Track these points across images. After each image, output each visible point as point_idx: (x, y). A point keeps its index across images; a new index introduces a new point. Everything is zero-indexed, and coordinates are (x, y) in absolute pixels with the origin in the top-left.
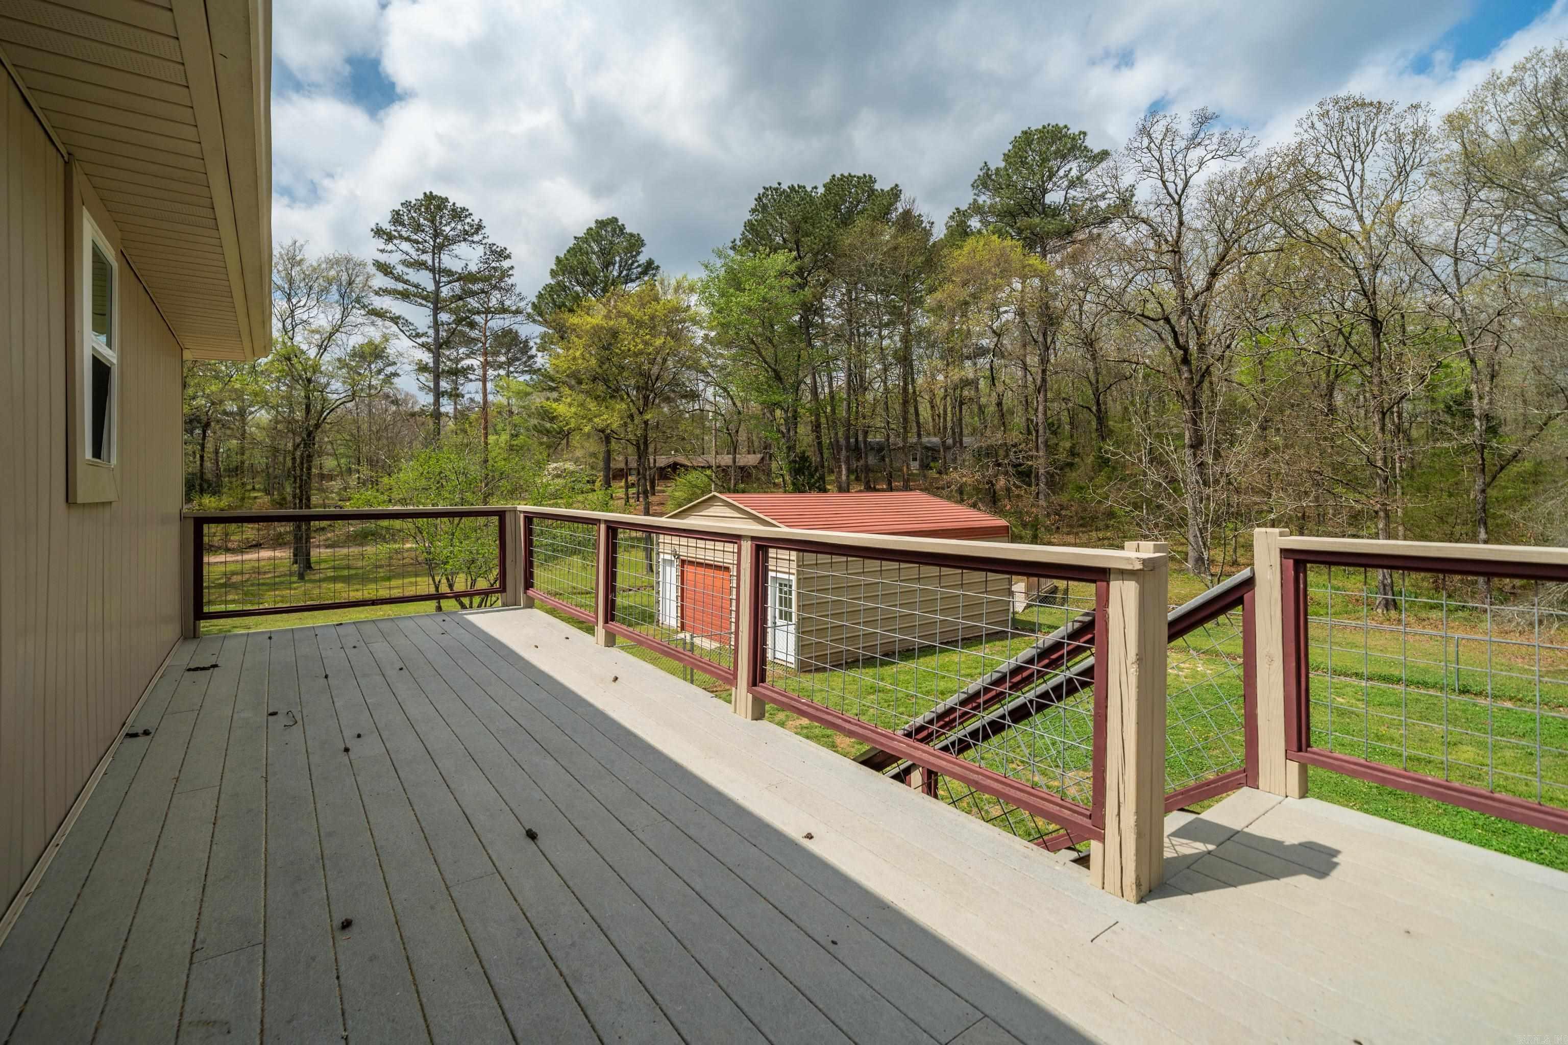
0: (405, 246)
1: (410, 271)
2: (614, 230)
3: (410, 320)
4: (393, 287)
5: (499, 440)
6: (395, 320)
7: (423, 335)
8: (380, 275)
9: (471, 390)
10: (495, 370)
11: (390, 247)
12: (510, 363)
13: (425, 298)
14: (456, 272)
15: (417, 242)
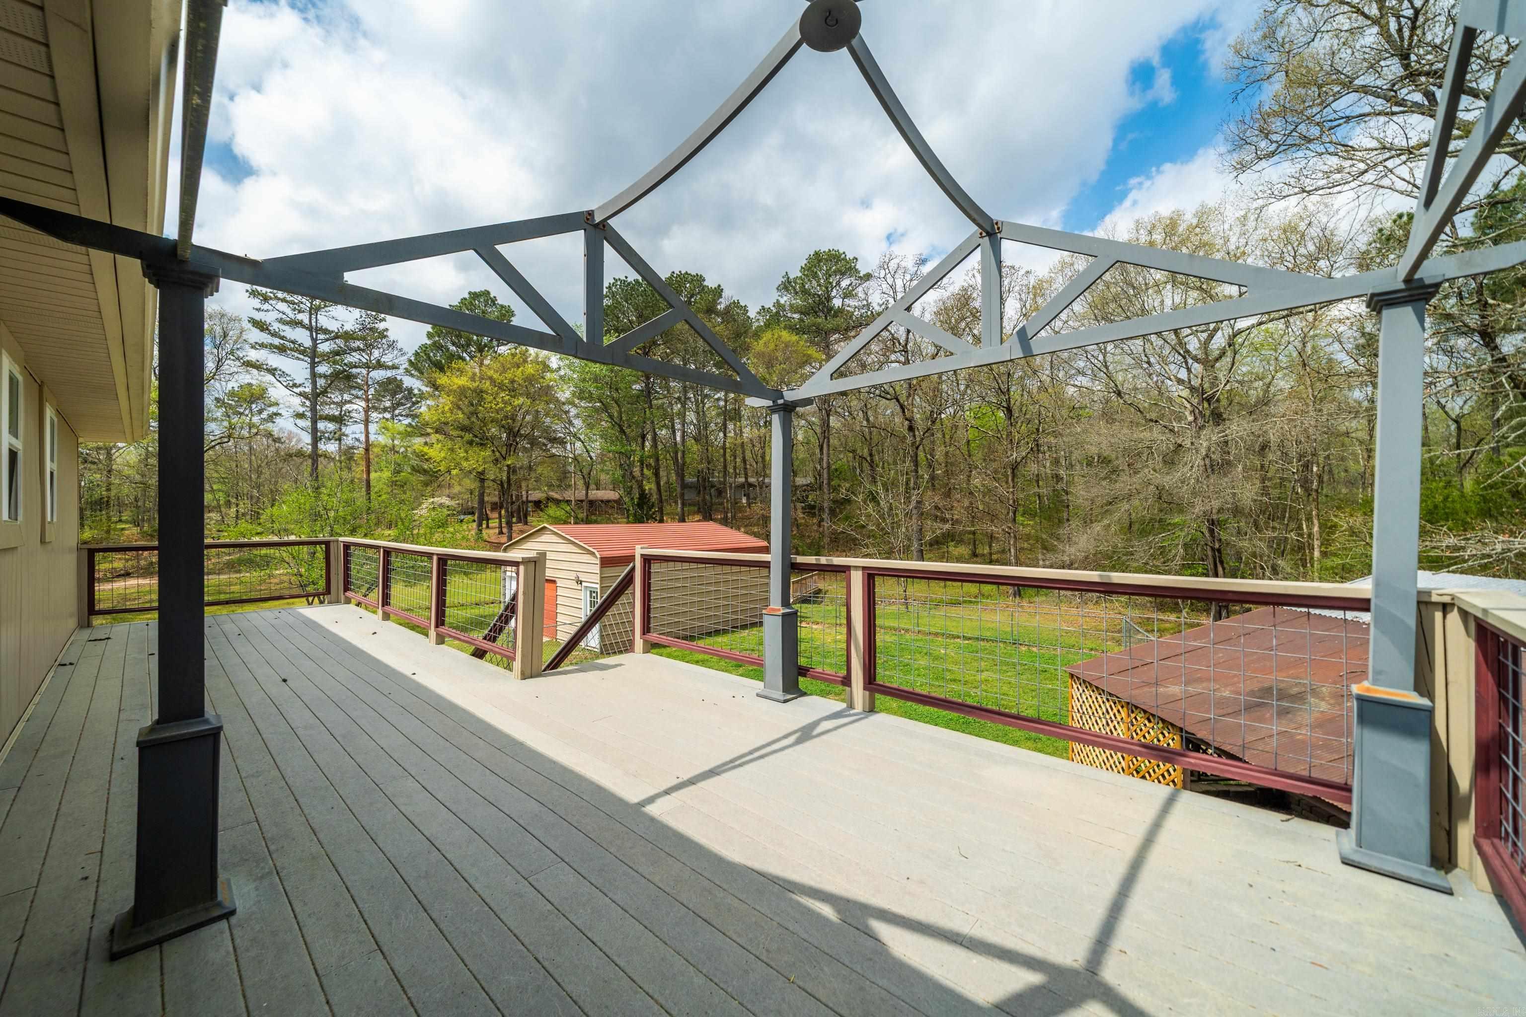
0: (282, 306)
1: (286, 328)
2: (486, 302)
3: (287, 372)
4: (270, 341)
5: (380, 477)
6: (272, 371)
7: (300, 385)
8: (256, 331)
9: (354, 432)
10: (380, 413)
11: (266, 306)
12: (394, 408)
13: (303, 352)
14: (333, 332)
15: (294, 303)
